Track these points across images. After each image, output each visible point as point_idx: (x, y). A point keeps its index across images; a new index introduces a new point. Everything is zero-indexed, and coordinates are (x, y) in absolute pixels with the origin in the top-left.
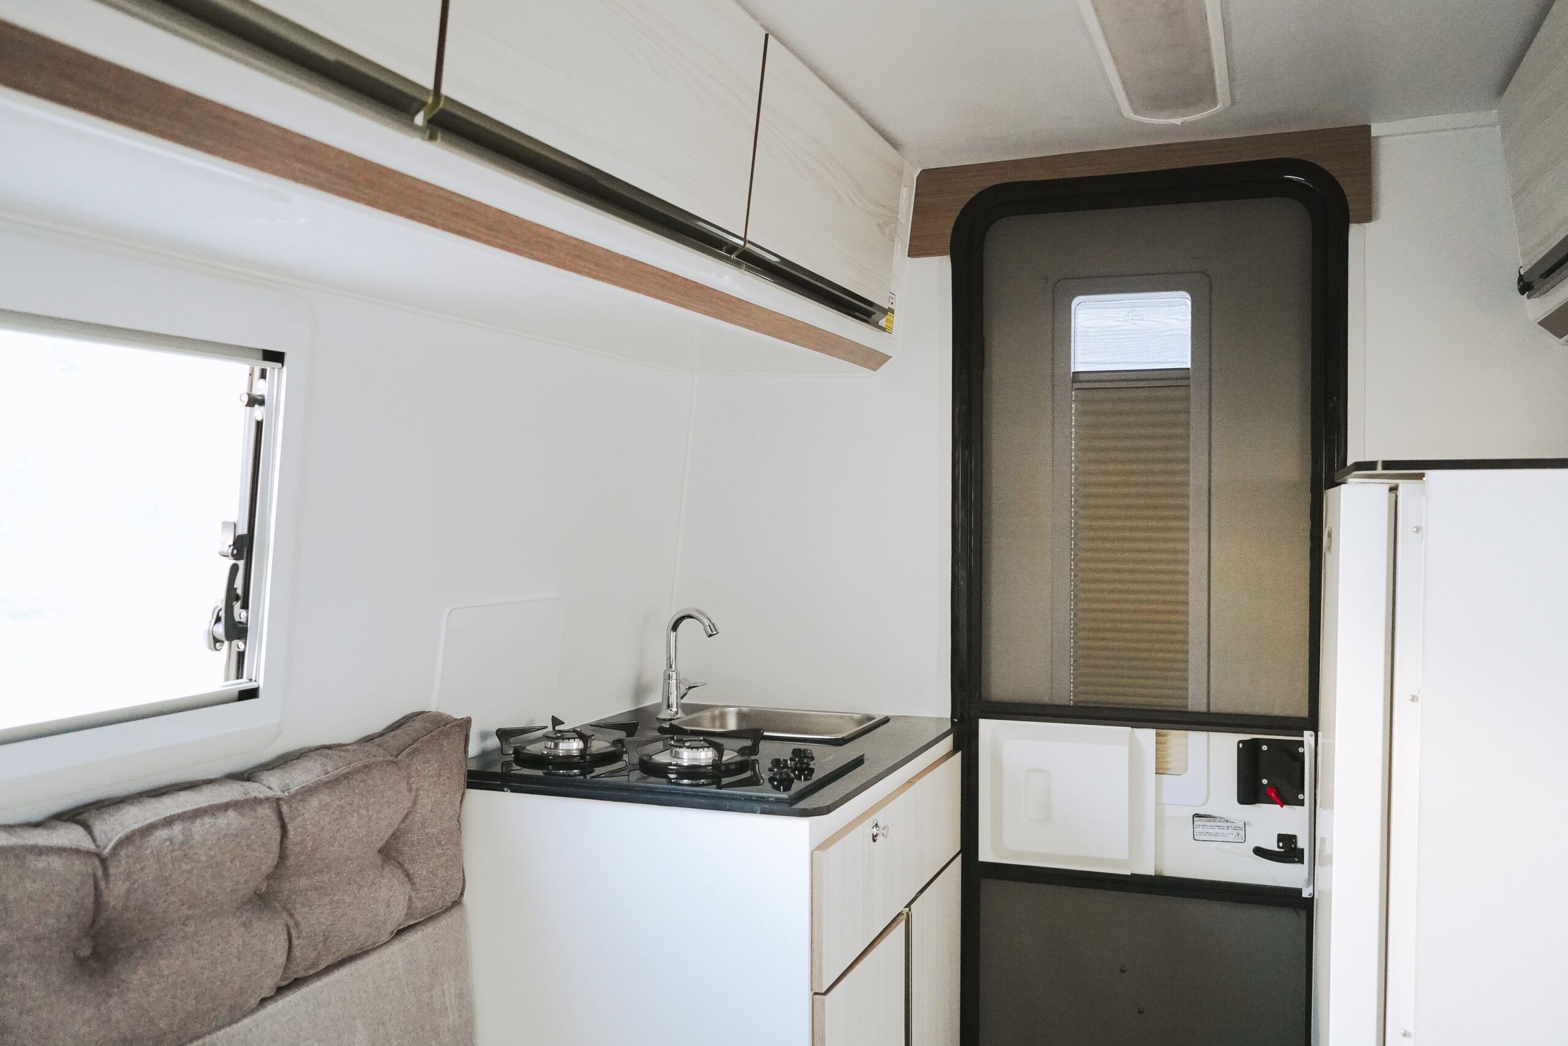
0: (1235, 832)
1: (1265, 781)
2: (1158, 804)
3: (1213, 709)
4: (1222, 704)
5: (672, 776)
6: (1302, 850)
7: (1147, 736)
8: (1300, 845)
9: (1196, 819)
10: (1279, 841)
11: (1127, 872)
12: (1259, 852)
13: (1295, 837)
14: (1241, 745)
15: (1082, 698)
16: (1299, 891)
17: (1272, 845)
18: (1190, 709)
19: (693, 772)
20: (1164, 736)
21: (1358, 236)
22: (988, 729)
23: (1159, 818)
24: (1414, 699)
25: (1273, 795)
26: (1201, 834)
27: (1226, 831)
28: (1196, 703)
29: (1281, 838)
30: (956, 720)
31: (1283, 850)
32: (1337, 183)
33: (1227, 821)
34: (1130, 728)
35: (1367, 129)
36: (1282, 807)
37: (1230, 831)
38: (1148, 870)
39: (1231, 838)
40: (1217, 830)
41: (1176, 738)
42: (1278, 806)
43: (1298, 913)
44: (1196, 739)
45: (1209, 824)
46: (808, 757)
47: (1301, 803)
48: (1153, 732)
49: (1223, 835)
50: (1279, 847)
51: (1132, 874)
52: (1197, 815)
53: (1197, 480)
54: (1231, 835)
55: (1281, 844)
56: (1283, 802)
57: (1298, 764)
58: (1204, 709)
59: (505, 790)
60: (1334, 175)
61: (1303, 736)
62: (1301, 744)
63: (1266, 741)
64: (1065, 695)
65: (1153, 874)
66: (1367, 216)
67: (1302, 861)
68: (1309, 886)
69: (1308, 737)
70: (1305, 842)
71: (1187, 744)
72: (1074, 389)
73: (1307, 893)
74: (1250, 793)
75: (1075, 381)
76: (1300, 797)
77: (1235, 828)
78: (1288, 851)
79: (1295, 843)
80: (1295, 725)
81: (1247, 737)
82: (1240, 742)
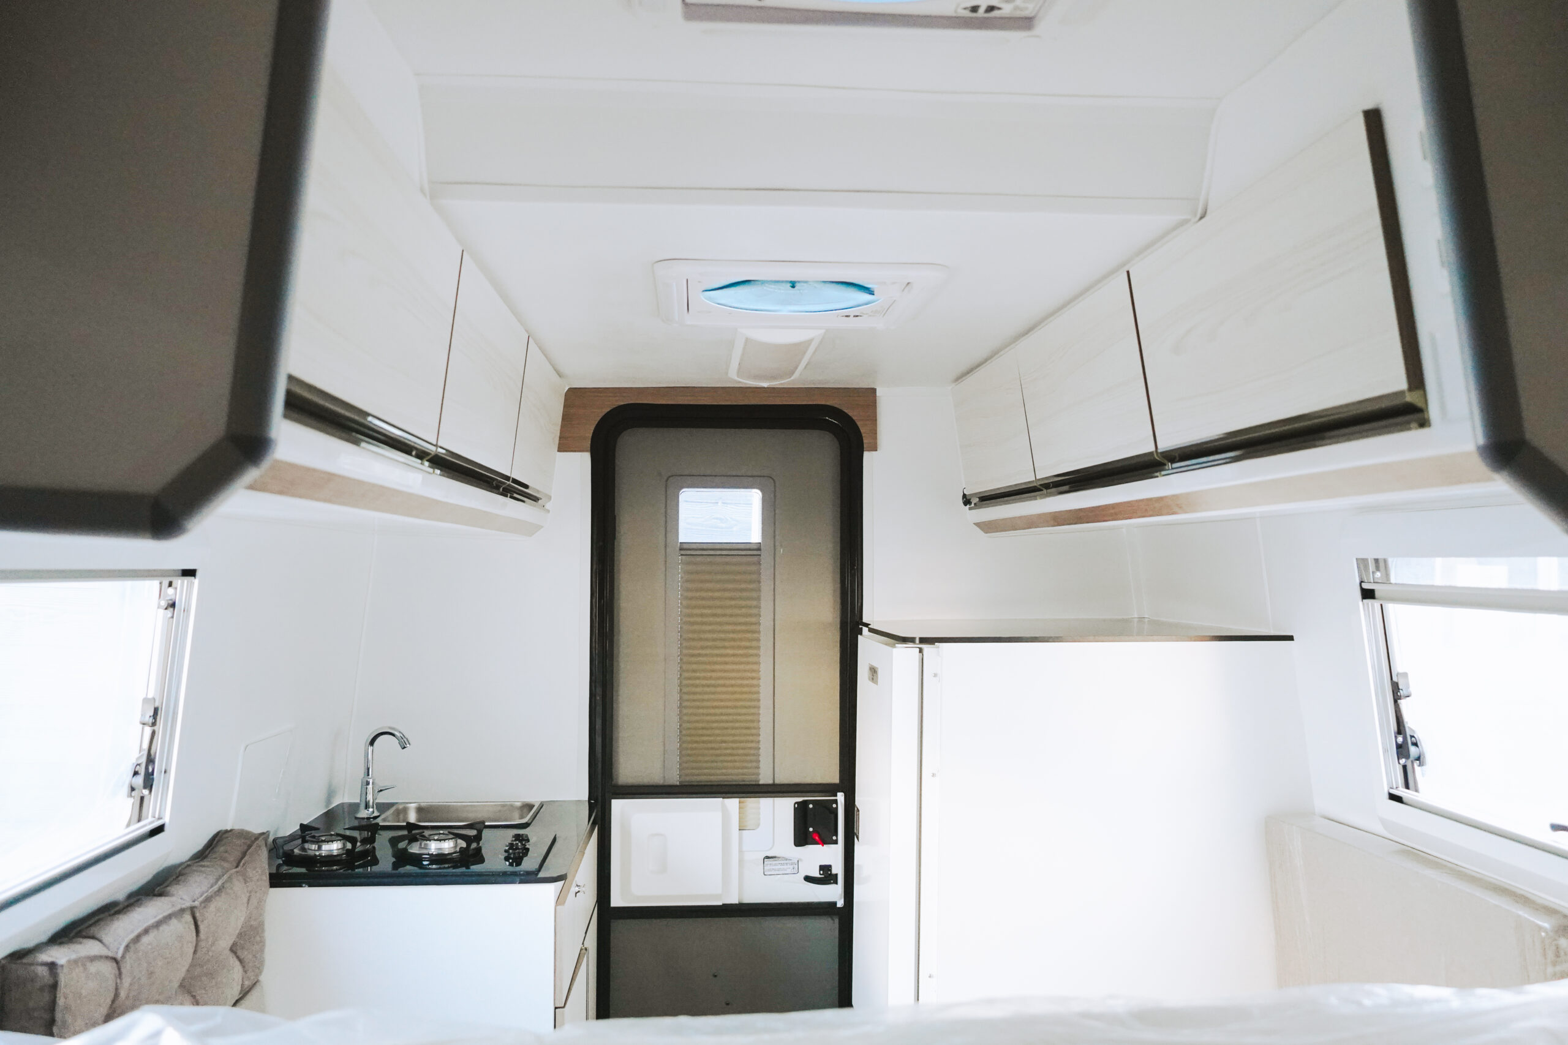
0: (792, 867)
1: (811, 829)
2: (741, 851)
3: (777, 781)
4: (782, 778)
5: (425, 863)
6: (836, 875)
7: (733, 803)
8: (834, 871)
9: (765, 860)
10: (820, 870)
11: (720, 903)
12: (809, 879)
13: (830, 866)
14: (796, 805)
15: (683, 779)
16: (835, 903)
17: (816, 873)
18: (761, 782)
19: (439, 859)
20: (743, 802)
21: (870, 461)
22: (618, 806)
23: (741, 862)
24: (934, 775)
25: (817, 838)
26: (770, 870)
27: (785, 867)
28: (765, 779)
29: (822, 868)
30: (593, 801)
31: (823, 876)
32: (856, 424)
33: (787, 859)
34: (721, 799)
35: (874, 391)
36: (823, 846)
37: (788, 866)
38: (733, 899)
39: (788, 871)
40: (779, 867)
41: (751, 802)
42: (820, 846)
43: (833, 920)
44: (765, 804)
45: (774, 862)
46: (525, 840)
47: (836, 842)
48: (737, 800)
49: (784, 869)
50: (820, 874)
51: (723, 905)
52: (767, 857)
53: (765, 621)
54: (789, 869)
55: (822, 872)
56: (823, 842)
57: (833, 818)
58: (771, 782)
59: (304, 885)
60: (854, 418)
61: (836, 796)
62: (836, 802)
63: (812, 802)
64: (674, 778)
65: (737, 903)
66: (874, 448)
67: (836, 882)
68: (841, 898)
69: (840, 797)
70: (838, 869)
71: (759, 808)
72: (681, 555)
73: (840, 904)
74: (802, 838)
75: (681, 549)
76: (834, 838)
77: (792, 864)
78: (826, 876)
79: (831, 871)
80: (831, 789)
81: (800, 799)
82: (795, 803)
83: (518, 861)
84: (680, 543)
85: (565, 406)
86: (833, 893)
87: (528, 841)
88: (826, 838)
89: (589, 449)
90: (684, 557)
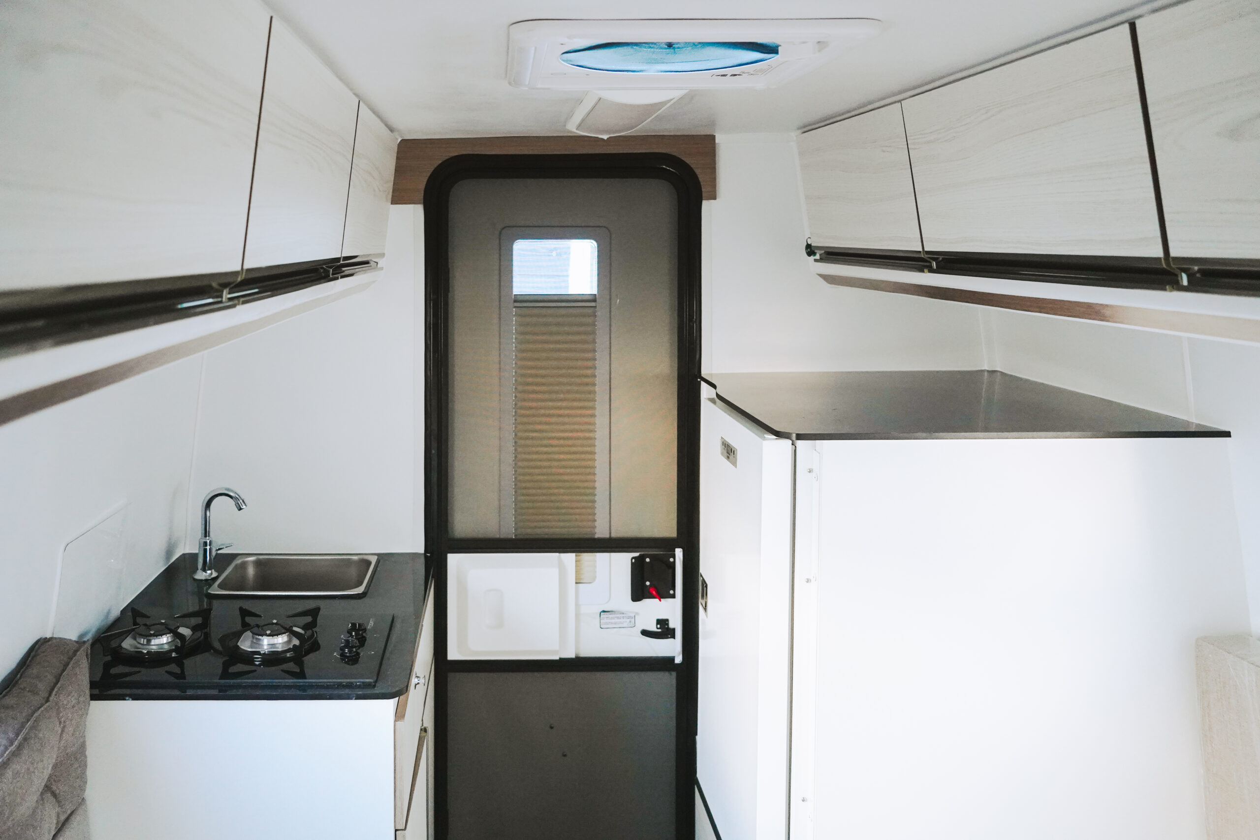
0: (628, 620)
1: (648, 583)
2: (577, 605)
3: (613, 536)
4: (619, 532)
6: (674, 630)
7: (569, 558)
8: (671, 625)
9: (602, 613)
10: (657, 624)
11: (557, 658)
12: (645, 633)
13: (667, 620)
14: (633, 560)
15: (519, 533)
16: (673, 659)
17: (653, 627)
18: (597, 536)
19: (271, 661)
20: (579, 556)
21: (709, 210)
22: (454, 563)
23: (578, 615)
25: (654, 592)
26: (605, 623)
27: (622, 620)
28: (601, 531)
29: (659, 622)
30: (429, 554)
31: (660, 630)
33: (623, 614)
34: (558, 553)
35: (711, 137)
36: (660, 601)
37: (625, 620)
38: (571, 654)
39: (625, 625)
40: (616, 620)
41: (587, 557)
42: (657, 600)
43: (671, 674)
44: (602, 558)
45: (611, 616)
46: (362, 630)
47: (673, 596)
48: (573, 555)
49: (621, 623)
50: (658, 628)
51: (560, 659)
52: (604, 611)
54: (626, 622)
55: (659, 626)
56: (660, 597)
57: (671, 571)
58: (608, 536)
60: (692, 165)
61: (674, 550)
62: (673, 556)
63: (648, 556)
64: (509, 532)
65: (573, 656)
66: (713, 197)
67: (673, 637)
68: (679, 655)
69: (679, 553)
70: (676, 623)
71: (595, 561)
72: (515, 307)
73: (678, 660)
74: (639, 593)
75: (515, 301)
76: (672, 592)
77: (629, 617)
78: (664, 631)
79: (668, 624)
80: (668, 545)
81: (637, 554)
82: (633, 558)
83: (354, 660)
84: (515, 295)
85: (398, 158)
86: (672, 648)
87: (365, 630)
88: (663, 591)
89: (422, 201)
90: (517, 309)
